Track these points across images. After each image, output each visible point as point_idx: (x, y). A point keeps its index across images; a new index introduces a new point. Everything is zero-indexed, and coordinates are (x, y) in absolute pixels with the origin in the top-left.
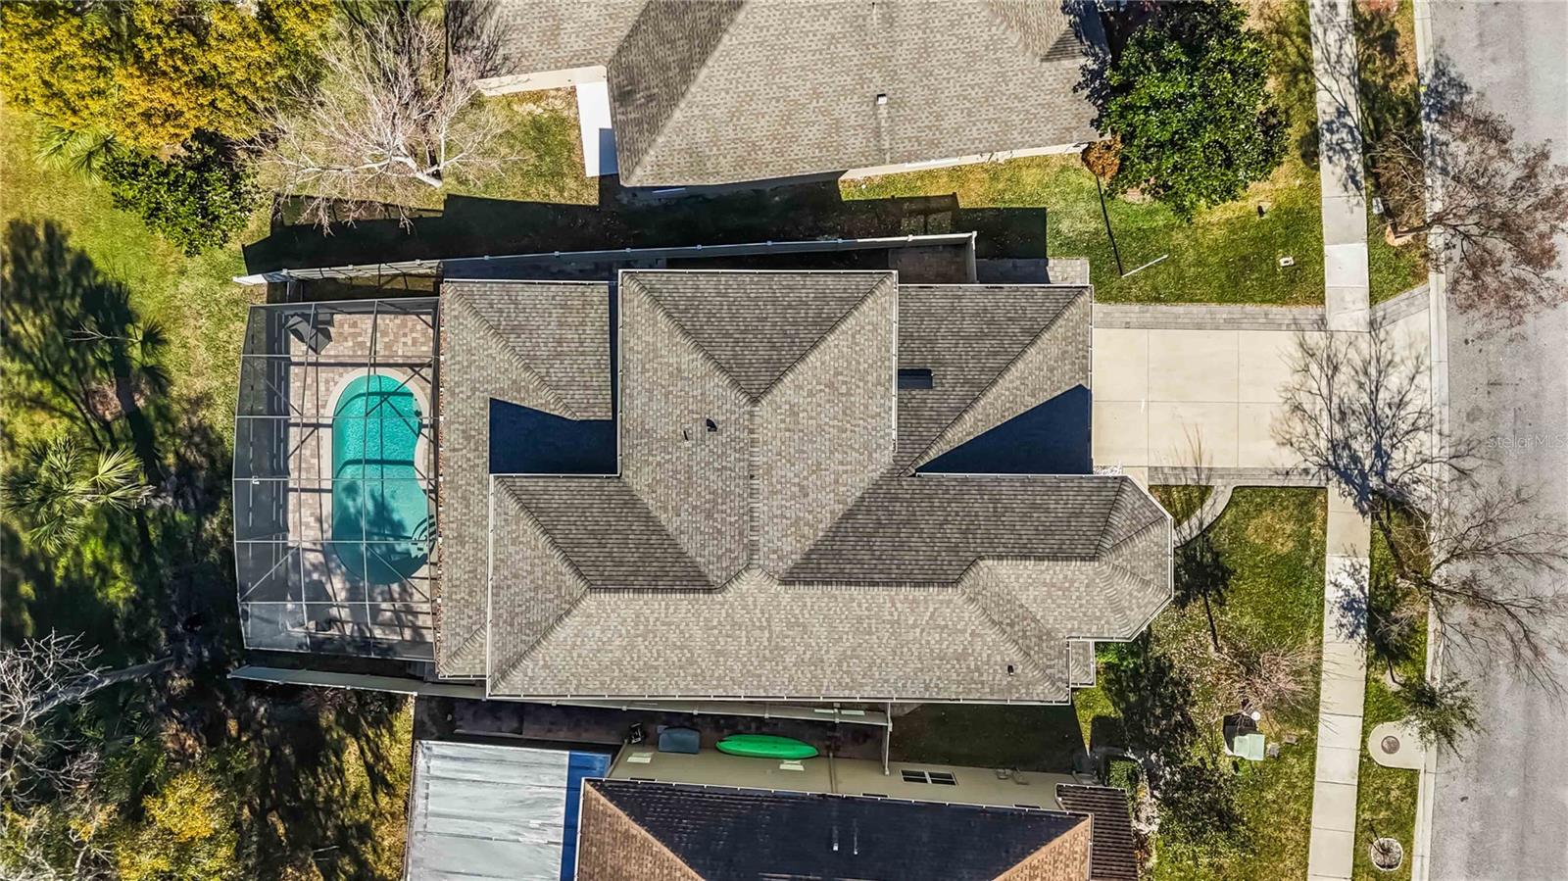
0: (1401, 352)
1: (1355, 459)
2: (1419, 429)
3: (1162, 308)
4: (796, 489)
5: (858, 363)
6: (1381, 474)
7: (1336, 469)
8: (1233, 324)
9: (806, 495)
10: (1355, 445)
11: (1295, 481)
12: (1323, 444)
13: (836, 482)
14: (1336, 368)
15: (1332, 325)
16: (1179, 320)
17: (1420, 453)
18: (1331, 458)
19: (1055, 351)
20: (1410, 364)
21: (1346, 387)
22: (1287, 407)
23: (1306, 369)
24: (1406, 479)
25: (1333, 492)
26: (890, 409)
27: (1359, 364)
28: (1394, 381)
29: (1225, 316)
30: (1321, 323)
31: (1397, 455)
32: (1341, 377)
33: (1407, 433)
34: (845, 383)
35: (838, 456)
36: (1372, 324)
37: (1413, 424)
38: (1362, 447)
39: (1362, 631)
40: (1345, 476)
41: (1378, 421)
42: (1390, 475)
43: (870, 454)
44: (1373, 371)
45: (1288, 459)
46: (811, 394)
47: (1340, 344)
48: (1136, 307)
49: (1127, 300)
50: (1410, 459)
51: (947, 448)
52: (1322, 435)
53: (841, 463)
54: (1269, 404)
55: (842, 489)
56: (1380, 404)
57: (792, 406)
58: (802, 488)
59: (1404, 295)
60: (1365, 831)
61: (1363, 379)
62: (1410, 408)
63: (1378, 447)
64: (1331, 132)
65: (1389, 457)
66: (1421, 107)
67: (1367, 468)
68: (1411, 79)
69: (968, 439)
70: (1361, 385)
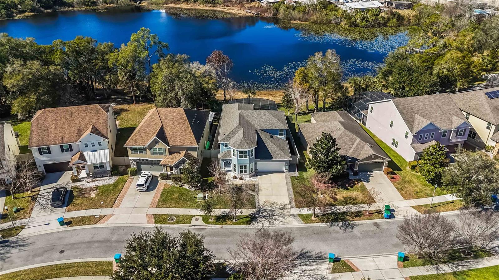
0: (287, 220)
1: (262, 213)
3: (291, 185)
5: (273, 124)
6: (259, 217)
7: (260, 210)
8: (289, 195)
9: (252, 117)
10: (265, 213)
11: (257, 204)
12: (265, 208)
13: (255, 121)
14: (282, 210)
15: (291, 209)
16: (289, 187)
17: (264, 223)
18: (262, 209)
19: (278, 153)
20: (285, 221)
21: (277, 212)
22: (272, 202)
23: (281, 205)
24: (258, 221)
25: (254, 210)
27: (284, 213)
28: (281, 219)
29: (291, 193)
30: (292, 207)
31: (264, 219)
32: (280, 211)
33: (269, 221)
34: (270, 122)
36: (293, 215)
37: (271, 222)
38: (265, 214)
39: (223, 215)
40: (258, 211)
41: (271, 216)
42: (259, 218)
43: (259, 126)
44: (282, 215)
45: (261, 203)
46: (268, 117)
47: (287, 210)
48: (290, 182)
50: (262, 221)
51: (260, 135)
52: (267, 208)
53: (257, 121)
54: (274, 200)
55: (253, 122)
56: (275, 216)
57: (265, 115)
59: (301, 220)
60: (178, 216)
61: (280, 214)
62: (274, 221)
63: (265, 216)
64: (335, 208)
66: (345, 221)
67: (260, 215)
68: (351, 219)
70: (279, 213)
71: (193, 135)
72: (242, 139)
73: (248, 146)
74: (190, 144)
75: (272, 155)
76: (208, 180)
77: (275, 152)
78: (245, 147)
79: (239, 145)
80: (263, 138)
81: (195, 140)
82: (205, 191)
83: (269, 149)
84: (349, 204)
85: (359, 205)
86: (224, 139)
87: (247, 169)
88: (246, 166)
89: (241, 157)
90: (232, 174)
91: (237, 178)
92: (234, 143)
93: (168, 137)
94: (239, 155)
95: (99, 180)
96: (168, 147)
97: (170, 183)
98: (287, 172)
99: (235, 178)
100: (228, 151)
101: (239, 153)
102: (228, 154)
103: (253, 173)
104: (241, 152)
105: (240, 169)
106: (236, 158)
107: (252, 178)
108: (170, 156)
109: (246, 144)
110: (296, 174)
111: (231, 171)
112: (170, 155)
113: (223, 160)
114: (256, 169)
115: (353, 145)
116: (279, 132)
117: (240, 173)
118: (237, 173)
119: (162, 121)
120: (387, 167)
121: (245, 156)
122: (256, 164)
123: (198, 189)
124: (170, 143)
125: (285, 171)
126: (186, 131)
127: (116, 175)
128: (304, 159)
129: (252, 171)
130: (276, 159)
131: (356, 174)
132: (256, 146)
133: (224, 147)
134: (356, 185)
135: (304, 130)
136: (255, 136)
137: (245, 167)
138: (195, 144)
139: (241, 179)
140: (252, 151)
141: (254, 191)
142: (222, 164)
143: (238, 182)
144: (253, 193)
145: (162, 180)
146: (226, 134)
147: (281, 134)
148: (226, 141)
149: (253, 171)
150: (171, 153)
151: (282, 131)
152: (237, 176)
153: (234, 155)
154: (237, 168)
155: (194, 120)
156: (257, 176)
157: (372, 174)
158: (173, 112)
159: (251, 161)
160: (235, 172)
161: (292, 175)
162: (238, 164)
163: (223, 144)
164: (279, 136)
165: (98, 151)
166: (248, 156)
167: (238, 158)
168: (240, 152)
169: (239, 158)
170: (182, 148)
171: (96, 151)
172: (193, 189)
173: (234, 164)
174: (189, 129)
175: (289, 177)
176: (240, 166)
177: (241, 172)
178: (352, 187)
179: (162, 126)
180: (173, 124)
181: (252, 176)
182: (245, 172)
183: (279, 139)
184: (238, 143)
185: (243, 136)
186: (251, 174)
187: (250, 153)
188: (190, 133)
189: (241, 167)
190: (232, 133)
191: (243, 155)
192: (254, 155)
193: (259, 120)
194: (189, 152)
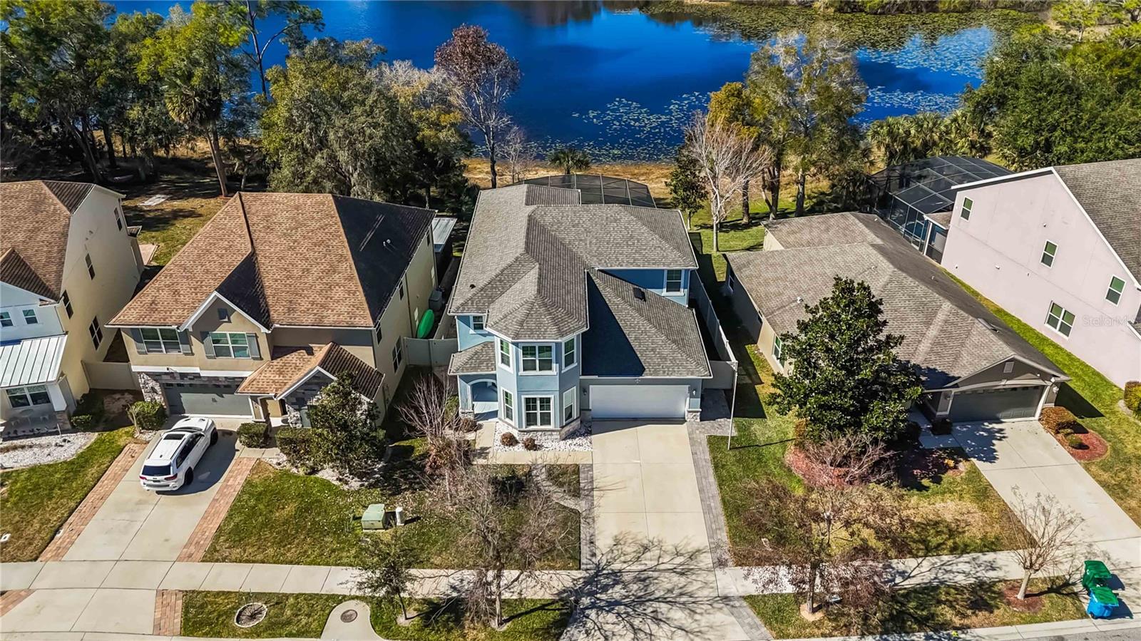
0: (704, 620)
1: (605, 588)
2: (635, 634)
3: (711, 471)
4: (577, 222)
5: (645, 250)
6: (593, 606)
7: (597, 575)
8: (707, 510)
9: (573, 226)
10: (618, 588)
11: (585, 550)
12: (616, 566)
13: (581, 240)
14: (682, 574)
15: (719, 572)
16: (704, 480)
17: (614, 635)
18: (605, 572)
19: (665, 352)
20: (694, 626)
21: (667, 582)
22: (645, 542)
23: (678, 554)
24: (590, 625)
25: (576, 574)
26: (622, 266)
27: (690, 589)
28: (678, 615)
29: (712, 504)
30: (721, 563)
31: (611, 617)
32: (675, 578)
33: (632, 625)
34: (634, 244)
35: (594, 241)
36: (726, 599)
37: (640, 629)
38: (617, 592)
39: (455, 594)
40: (589, 581)
41: (642, 603)
42: (592, 614)
43: (595, 256)
44: (683, 599)
45: (603, 543)
46: (626, 228)
47: (703, 576)
48: (708, 457)
49: (712, 451)
50: (607, 627)
51: (601, 289)
52: (625, 565)
53: (591, 242)
54: (648, 530)
55: (577, 243)
56: (656, 605)
57: (619, 220)
58: (577, 224)
59: (758, 621)
61: (676, 592)
62: (654, 627)
63: (618, 603)
65: (608, 612)
66: (936, 631)
67: (598, 596)
68: (957, 621)
70: (670, 591)
71: (360, 289)
72: (533, 303)
73: (555, 329)
74: (348, 319)
75: (642, 361)
76: (412, 449)
77: (653, 350)
78: (546, 331)
79: (521, 324)
80: (609, 300)
81: (366, 306)
82: (398, 491)
83: (631, 338)
84: (937, 550)
85: (975, 555)
86: (472, 303)
87: (552, 411)
88: (548, 400)
89: (528, 366)
90: (501, 426)
91: (517, 442)
92: (505, 316)
93: (268, 292)
94: (521, 358)
95: (23, 447)
96: (264, 330)
97: (275, 461)
98: (693, 419)
99: (510, 441)
100: (485, 344)
101: (521, 351)
102: (483, 356)
103: (576, 424)
104: (528, 350)
105: (528, 408)
106: (511, 369)
107: (570, 441)
108: (275, 362)
109: (546, 320)
110: (727, 427)
111: (494, 414)
112: (273, 358)
113: (466, 379)
114: (584, 409)
115: (928, 324)
116: (665, 281)
117: (528, 425)
118: (515, 422)
119: (255, 236)
120: (1052, 405)
121: (546, 365)
122: (584, 391)
123: (371, 486)
124: (274, 315)
125: (688, 417)
126: (335, 272)
127: (86, 427)
128: (751, 371)
129: (570, 416)
130: (656, 372)
131: (942, 427)
132: (585, 329)
133: (472, 331)
134: (950, 473)
135: (748, 272)
136: (582, 290)
137: (545, 402)
138: (364, 320)
139: (531, 446)
140: (569, 345)
141: (576, 493)
142: (465, 389)
143: (519, 456)
144: (570, 503)
145: (250, 447)
146: (480, 284)
147: (673, 287)
148: (478, 309)
149: (575, 415)
150: (278, 351)
151: (675, 274)
152: (515, 433)
153: (505, 360)
154: (514, 407)
155: (369, 236)
156: (589, 433)
157: (1000, 431)
158: (297, 208)
159: (564, 382)
160: (507, 420)
161: (714, 433)
162: (520, 392)
163: (465, 320)
164: (664, 293)
165: (26, 344)
166: (554, 365)
167: (518, 370)
168: (525, 349)
169: (522, 372)
170: (319, 335)
171: (18, 342)
172: (355, 484)
173: (507, 393)
174: (348, 267)
175: (703, 438)
176: (528, 400)
177: (531, 420)
178: (937, 480)
179: (253, 254)
180: (290, 248)
181: (572, 435)
182: (546, 420)
183: (665, 303)
184: (520, 315)
185: (539, 291)
186: (566, 429)
187: (563, 355)
188: (351, 278)
189: (530, 403)
190: (500, 281)
191: (537, 362)
192: (578, 361)
193: (596, 238)
194: (343, 347)
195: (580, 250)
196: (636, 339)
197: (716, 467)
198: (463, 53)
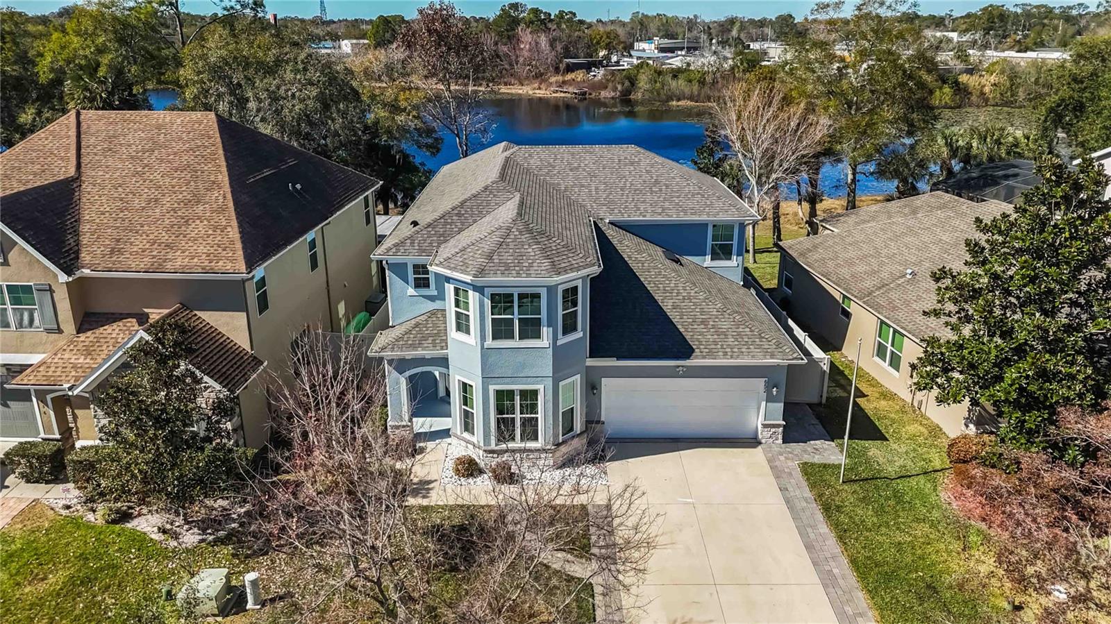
3: (820, 516)
4: (576, 165)
5: (678, 197)
8: (828, 581)
9: (571, 170)
13: (583, 186)
16: (809, 530)
19: (725, 325)
26: (644, 216)
29: (836, 571)
34: (661, 190)
35: (602, 187)
43: (605, 205)
48: (808, 494)
49: (813, 486)
51: (615, 242)
53: (597, 189)
55: (576, 190)
57: (638, 163)
58: (577, 168)
69: (625, 256)
71: (235, 223)
72: (509, 229)
73: (546, 263)
74: (206, 263)
75: (687, 337)
77: (703, 322)
78: (531, 265)
79: (490, 256)
80: (630, 257)
81: (239, 245)
83: (667, 306)
86: (412, 243)
87: (540, 416)
88: (535, 393)
89: (502, 330)
90: (457, 448)
91: (481, 472)
92: (464, 249)
93: (85, 228)
94: (489, 317)
96: (63, 278)
97: (62, 503)
98: (772, 439)
99: (469, 468)
100: (433, 313)
101: (488, 303)
102: (430, 329)
103: (577, 444)
104: (501, 301)
105: (500, 411)
106: (472, 339)
107: (569, 471)
108: (82, 337)
109: (532, 251)
110: (829, 452)
111: (446, 433)
112: (80, 330)
113: (401, 365)
114: (592, 421)
116: (709, 243)
117: (501, 438)
118: (477, 437)
119: (84, 160)
121: (531, 329)
122: (592, 388)
123: (216, 542)
124: (85, 257)
125: (763, 435)
126: (198, 202)
129: (569, 428)
130: (711, 354)
132: (596, 270)
133: (411, 291)
136: (588, 233)
137: (530, 397)
138: (233, 263)
139: (505, 476)
140: (570, 295)
141: (581, 547)
142: (397, 387)
143: (481, 491)
144: (580, 569)
145: (28, 481)
146: (422, 223)
147: (722, 252)
148: (422, 251)
149: (578, 426)
150: (88, 319)
151: (723, 231)
152: (478, 456)
153: (462, 324)
154: (477, 410)
155: (267, 172)
156: (598, 458)
158: (159, 127)
159: (562, 361)
160: (466, 435)
161: (807, 458)
162: (487, 379)
163: (400, 269)
164: (707, 261)
166: (545, 331)
167: (483, 338)
168: (493, 297)
169: (489, 342)
170: (155, 289)
172: (191, 538)
173: (465, 385)
174: (223, 194)
175: (794, 465)
176: (499, 394)
177: (505, 429)
179: (75, 179)
180: (141, 174)
181: (569, 462)
182: (530, 430)
183: (710, 273)
184: (486, 247)
185: (519, 214)
186: (564, 449)
187: (560, 313)
188: (222, 210)
189: (504, 398)
190: (459, 215)
191: (516, 323)
192: (584, 330)
193: (605, 183)
194: (199, 313)
195: (583, 197)
196: (674, 307)
197: (827, 509)
198: (429, 31)
